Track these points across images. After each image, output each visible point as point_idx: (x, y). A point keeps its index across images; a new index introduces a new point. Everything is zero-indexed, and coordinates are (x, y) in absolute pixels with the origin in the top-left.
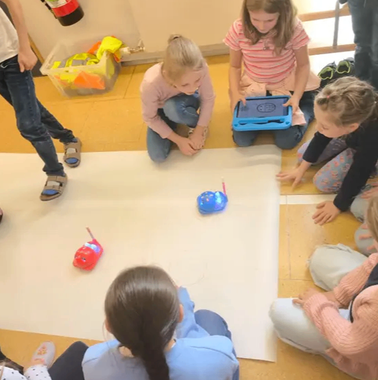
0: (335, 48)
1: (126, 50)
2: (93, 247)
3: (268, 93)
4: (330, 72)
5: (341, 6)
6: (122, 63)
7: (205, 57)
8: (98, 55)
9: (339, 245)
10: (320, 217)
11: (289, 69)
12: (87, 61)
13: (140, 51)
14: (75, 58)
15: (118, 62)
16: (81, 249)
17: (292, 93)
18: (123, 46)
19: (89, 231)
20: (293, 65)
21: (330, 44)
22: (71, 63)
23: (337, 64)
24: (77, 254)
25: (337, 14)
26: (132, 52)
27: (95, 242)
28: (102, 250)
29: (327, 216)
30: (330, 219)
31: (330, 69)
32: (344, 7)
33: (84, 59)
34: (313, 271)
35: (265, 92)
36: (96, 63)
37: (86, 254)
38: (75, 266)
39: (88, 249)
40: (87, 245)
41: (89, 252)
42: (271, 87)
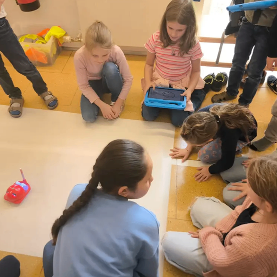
0: (217, 64)
1: (68, 38)
2: (23, 185)
3: (170, 86)
4: (211, 79)
5: (226, 36)
6: (62, 47)
7: (125, 54)
8: (46, 37)
9: (213, 198)
10: (198, 177)
11: (186, 72)
12: (36, 40)
13: (79, 41)
14: (27, 36)
15: (60, 46)
16: (13, 186)
17: (187, 88)
18: (66, 34)
19: (22, 172)
20: (189, 70)
21: (214, 60)
22: (23, 40)
23: (216, 75)
24: (9, 190)
25: (222, 41)
26: (72, 40)
27: (24, 182)
28: (29, 189)
29: (204, 176)
30: (206, 179)
31: (211, 77)
32: (227, 37)
33: (34, 39)
34: (193, 215)
35: (169, 86)
36: (43, 43)
37: (17, 190)
38: (5, 199)
39: (19, 186)
40: (18, 183)
41: (19, 189)
42: (172, 83)
